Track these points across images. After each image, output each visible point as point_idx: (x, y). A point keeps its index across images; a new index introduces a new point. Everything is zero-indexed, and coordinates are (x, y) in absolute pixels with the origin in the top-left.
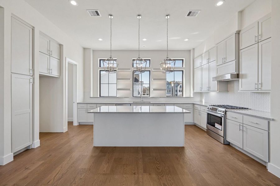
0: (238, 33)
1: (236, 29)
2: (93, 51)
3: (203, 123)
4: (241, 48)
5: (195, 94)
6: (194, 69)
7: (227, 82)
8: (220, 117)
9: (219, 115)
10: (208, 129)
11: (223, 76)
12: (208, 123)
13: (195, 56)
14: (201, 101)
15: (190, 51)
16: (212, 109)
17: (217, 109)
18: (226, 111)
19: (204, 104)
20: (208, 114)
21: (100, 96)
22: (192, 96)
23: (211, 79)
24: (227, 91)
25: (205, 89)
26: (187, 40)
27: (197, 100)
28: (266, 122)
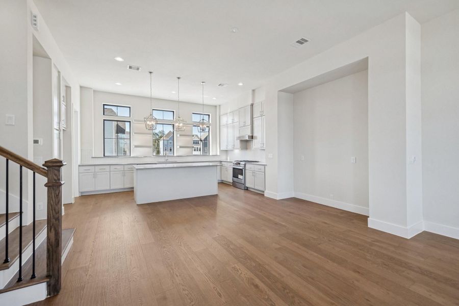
0: (252, 105)
1: (251, 102)
2: (94, 91)
3: (229, 178)
4: (254, 117)
5: (222, 151)
6: (220, 126)
7: (247, 141)
8: (240, 169)
9: (241, 168)
10: (234, 182)
11: (243, 137)
12: (233, 177)
13: (221, 114)
14: (227, 159)
15: (216, 106)
16: (236, 164)
17: (239, 163)
18: (245, 164)
19: (229, 160)
20: (234, 168)
21: (104, 156)
22: (218, 154)
23: (235, 138)
24: (246, 149)
25: (230, 148)
26: (214, 98)
27: (223, 158)
28: (263, 167)
